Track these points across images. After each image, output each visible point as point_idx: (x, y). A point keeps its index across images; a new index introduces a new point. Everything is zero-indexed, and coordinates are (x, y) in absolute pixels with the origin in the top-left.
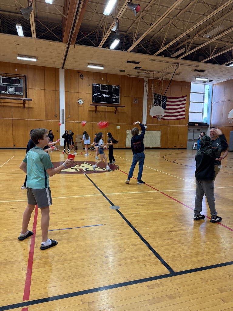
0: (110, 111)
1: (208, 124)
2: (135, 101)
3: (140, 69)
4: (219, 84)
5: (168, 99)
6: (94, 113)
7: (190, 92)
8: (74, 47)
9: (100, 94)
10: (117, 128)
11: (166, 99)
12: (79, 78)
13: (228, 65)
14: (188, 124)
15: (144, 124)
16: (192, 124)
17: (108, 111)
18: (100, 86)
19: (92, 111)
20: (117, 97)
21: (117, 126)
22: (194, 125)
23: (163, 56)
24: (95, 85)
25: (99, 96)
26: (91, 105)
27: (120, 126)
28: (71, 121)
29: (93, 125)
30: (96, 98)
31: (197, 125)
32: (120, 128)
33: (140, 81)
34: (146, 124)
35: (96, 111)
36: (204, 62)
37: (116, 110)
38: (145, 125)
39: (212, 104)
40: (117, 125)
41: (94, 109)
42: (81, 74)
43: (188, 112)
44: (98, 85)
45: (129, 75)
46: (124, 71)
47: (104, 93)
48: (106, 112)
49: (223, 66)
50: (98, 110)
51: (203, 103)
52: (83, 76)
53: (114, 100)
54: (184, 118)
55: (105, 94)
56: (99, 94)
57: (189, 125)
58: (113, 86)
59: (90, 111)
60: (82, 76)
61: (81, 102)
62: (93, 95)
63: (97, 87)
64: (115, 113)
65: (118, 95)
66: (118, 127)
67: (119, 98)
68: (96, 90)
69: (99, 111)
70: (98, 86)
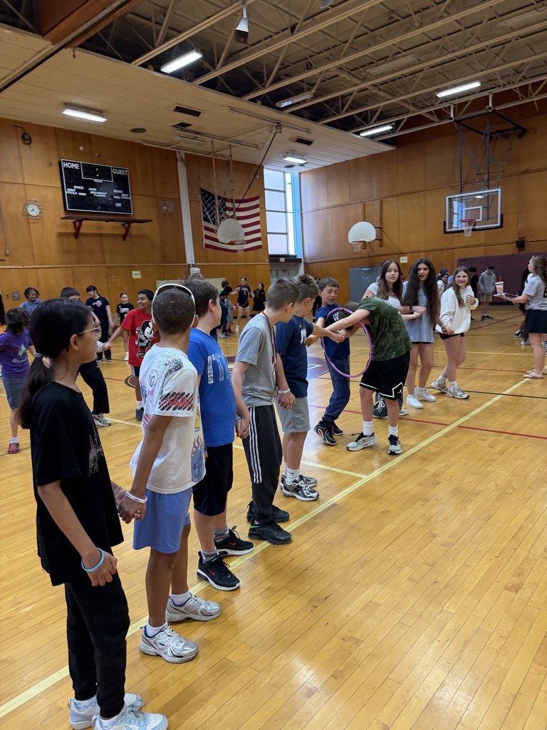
0: (110, 232)
1: (299, 257)
2: (165, 208)
3: (188, 128)
4: (314, 171)
5: (229, 205)
6: (72, 239)
7: (265, 189)
8: (74, 56)
9: (82, 188)
10: (134, 277)
11: (224, 204)
12: (21, 143)
13: (358, 133)
14: (268, 260)
15: (191, 263)
16: (274, 259)
17: (107, 232)
18: (80, 167)
19: (67, 235)
20: (124, 196)
21: (134, 272)
22: (279, 261)
23: (259, 102)
24: (67, 165)
25: (80, 194)
26: (62, 219)
27: (138, 272)
28: (13, 267)
29: (73, 273)
30: (73, 199)
31: (282, 260)
32: (139, 277)
33: (167, 158)
34: (194, 263)
35: (77, 234)
36: (324, 124)
37: (127, 229)
38: (194, 266)
39: (302, 214)
40: (133, 268)
41: (71, 230)
42: (23, 132)
43: (264, 232)
44: (74, 163)
45: (148, 142)
46: (143, 130)
47: (94, 185)
48: (101, 235)
49: (351, 134)
50: (83, 230)
51: (285, 212)
52: (30, 138)
53: (119, 205)
54: (259, 247)
55: (95, 189)
56: (79, 187)
57: (270, 261)
58: (113, 168)
59: (60, 234)
60: (27, 137)
61: (33, 210)
62: (66, 192)
63: (74, 169)
64: (124, 237)
65: (126, 191)
66: (136, 275)
67: (130, 198)
68: (71, 177)
69: (85, 235)
70: (76, 166)
